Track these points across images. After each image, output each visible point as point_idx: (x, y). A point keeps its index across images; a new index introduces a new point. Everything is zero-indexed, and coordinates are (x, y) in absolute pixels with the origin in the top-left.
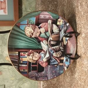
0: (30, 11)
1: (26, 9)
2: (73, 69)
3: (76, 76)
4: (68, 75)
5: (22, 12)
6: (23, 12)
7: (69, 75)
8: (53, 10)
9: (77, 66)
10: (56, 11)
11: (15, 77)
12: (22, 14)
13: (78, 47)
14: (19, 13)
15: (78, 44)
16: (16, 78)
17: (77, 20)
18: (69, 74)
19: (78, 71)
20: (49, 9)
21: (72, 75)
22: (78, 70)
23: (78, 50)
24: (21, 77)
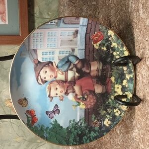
0: (49, 17)
1: (41, 13)
2: (128, 122)
3: (134, 134)
4: (118, 132)
5: (34, 19)
6: (36, 18)
7: (121, 133)
8: (90, 15)
9: (137, 117)
10: (96, 18)
11: (23, 137)
12: (33, 22)
14: (29, 21)
15: (137, 78)
16: (25, 138)
17: (135, 35)
18: (120, 130)
20: (83, 14)
21: (127, 132)
22: (138, 125)
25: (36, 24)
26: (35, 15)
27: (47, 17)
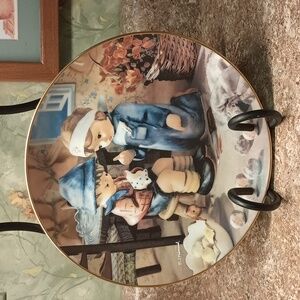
0: (101, 27)
1: (84, 19)
2: (253, 242)
3: (265, 267)
4: (234, 262)
5: (70, 30)
6: (74, 29)
7: (238, 263)
8: (184, 25)
9: (272, 233)
10: (194, 31)
11: (43, 266)
12: (69, 36)
13: (277, 166)
14: (60, 34)
15: (277, 157)
16: (46, 269)
17: (275, 70)
18: (237, 258)
19: (276, 252)
20: (170, 23)
21: (252, 264)
22: (274, 250)
23: (276, 179)
24: (63, 266)
25: (74, 40)
26: (73, 22)
27: (96, 27)
